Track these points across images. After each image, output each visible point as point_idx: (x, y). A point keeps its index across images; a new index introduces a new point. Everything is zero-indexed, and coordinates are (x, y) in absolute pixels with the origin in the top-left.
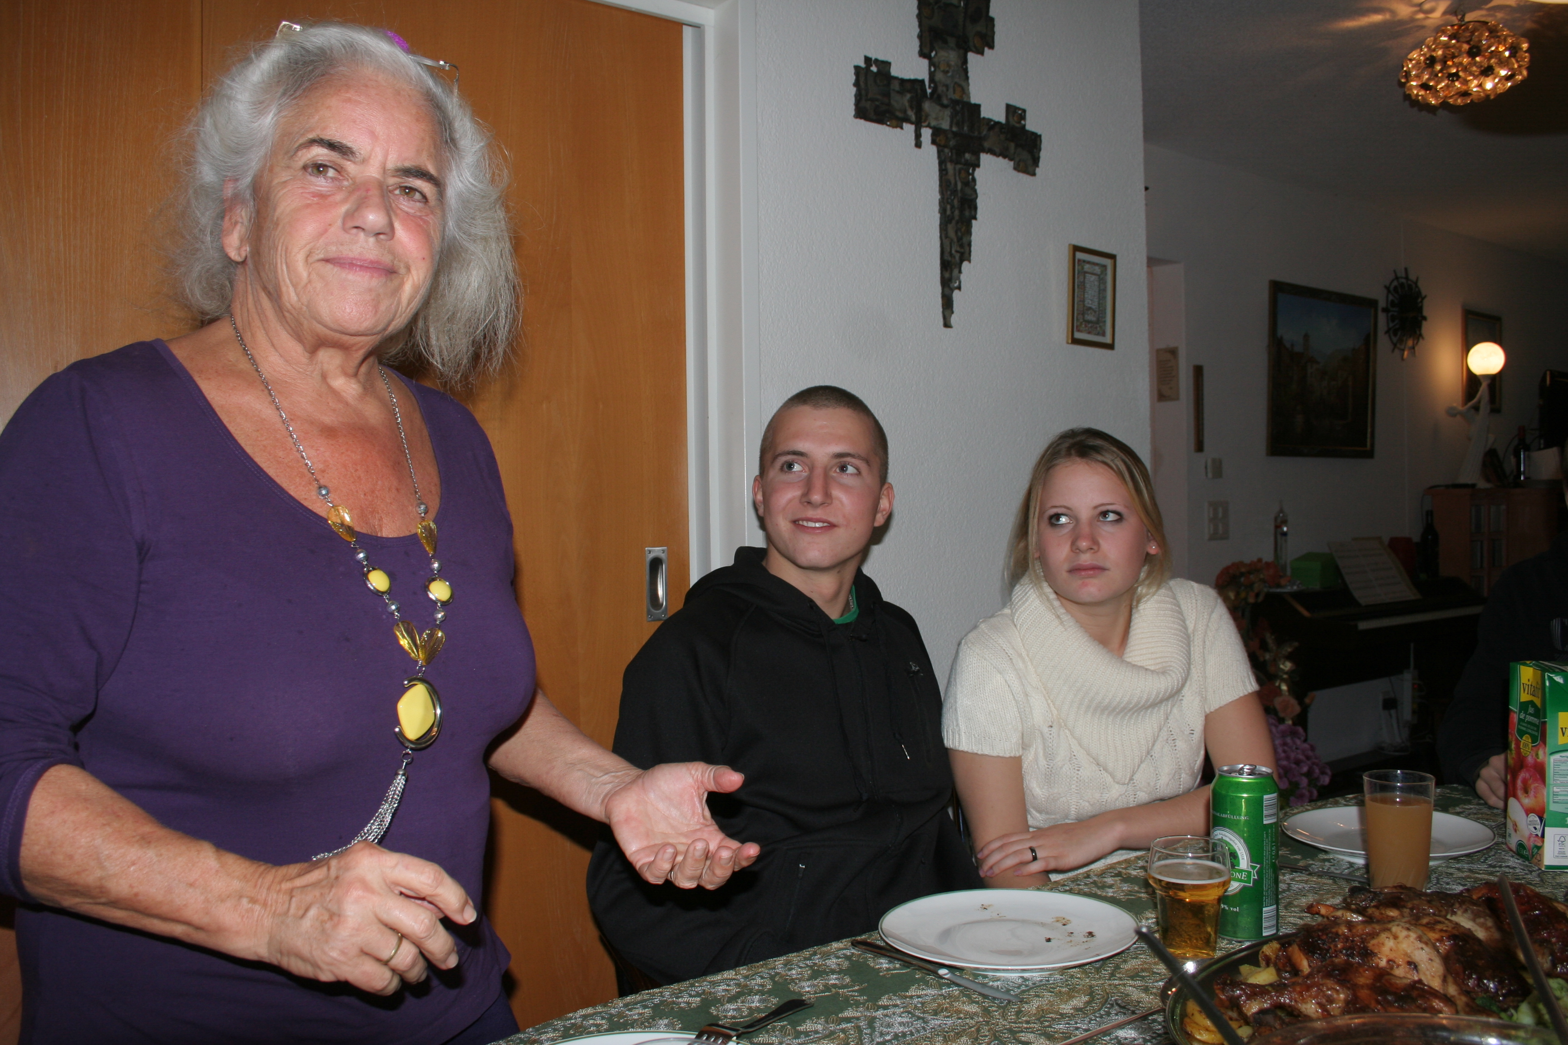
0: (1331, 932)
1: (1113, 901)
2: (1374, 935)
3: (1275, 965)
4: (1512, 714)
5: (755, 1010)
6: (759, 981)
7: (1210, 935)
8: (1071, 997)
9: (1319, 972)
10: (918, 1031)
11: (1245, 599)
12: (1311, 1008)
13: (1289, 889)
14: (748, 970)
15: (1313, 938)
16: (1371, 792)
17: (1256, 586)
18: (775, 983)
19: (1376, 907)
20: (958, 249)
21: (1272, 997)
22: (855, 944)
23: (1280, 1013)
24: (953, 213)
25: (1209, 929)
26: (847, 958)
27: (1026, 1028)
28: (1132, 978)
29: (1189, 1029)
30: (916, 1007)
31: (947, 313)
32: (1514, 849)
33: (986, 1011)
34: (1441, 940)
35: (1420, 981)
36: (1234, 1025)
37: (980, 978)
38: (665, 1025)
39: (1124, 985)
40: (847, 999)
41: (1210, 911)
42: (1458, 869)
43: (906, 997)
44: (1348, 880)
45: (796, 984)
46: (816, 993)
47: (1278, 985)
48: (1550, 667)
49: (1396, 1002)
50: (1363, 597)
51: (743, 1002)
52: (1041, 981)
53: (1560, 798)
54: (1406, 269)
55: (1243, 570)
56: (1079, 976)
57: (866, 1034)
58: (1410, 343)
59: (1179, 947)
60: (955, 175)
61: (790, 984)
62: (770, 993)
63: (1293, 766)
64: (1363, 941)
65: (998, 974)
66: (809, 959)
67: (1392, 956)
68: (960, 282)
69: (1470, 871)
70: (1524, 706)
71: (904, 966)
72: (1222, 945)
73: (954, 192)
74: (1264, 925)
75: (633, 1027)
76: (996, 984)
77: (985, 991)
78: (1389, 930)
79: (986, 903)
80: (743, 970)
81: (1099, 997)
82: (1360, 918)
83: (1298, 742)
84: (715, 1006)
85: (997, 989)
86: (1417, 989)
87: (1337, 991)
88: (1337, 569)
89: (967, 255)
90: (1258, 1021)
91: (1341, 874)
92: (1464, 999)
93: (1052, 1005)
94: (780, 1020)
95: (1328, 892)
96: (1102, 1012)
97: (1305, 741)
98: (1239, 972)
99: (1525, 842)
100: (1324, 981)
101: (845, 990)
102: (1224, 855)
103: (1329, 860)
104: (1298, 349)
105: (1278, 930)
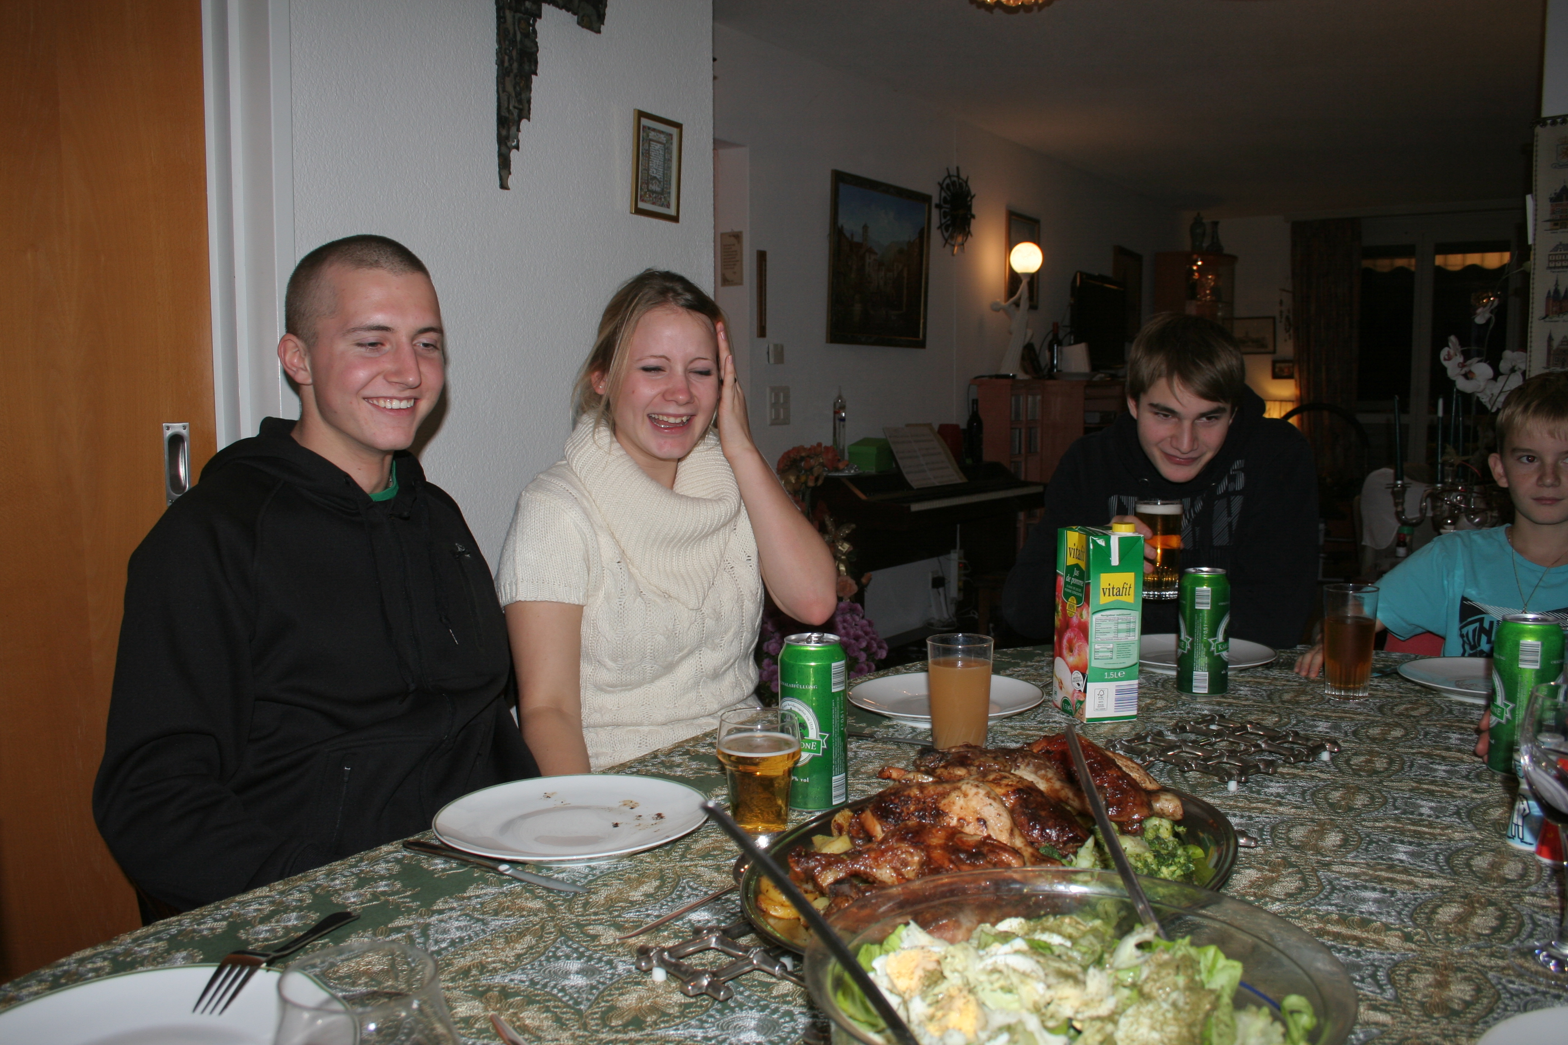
0: (903, 796)
1: (681, 780)
2: (944, 795)
3: (849, 833)
4: (1059, 577)
5: (292, 929)
6: (297, 895)
7: (781, 808)
8: (641, 883)
9: (893, 836)
10: (477, 935)
11: (806, 483)
12: (885, 873)
13: (856, 757)
14: (285, 885)
15: (885, 803)
16: (934, 657)
17: (815, 469)
18: (315, 896)
19: (945, 767)
20: (517, 105)
21: (847, 865)
22: (407, 846)
23: (855, 882)
24: (511, 65)
25: (780, 802)
26: (398, 861)
27: (595, 920)
28: (704, 858)
29: (764, 906)
30: (475, 909)
31: (504, 173)
32: (1060, 706)
33: (551, 907)
34: (1006, 795)
35: (989, 837)
36: (809, 897)
37: (544, 871)
38: (184, 958)
39: (696, 866)
40: (397, 906)
41: (780, 784)
42: (1011, 727)
43: (464, 898)
44: (911, 745)
45: (340, 895)
46: (362, 903)
47: (853, 853)
48: (1093, 531)
49: (967, 859)
50: (915, 480)
51: (277, 922)
52: (609, 869)
53: (1101, 654)
54: (958, 168)
55: (803, 454)
56: (648, 860)
57: (419, 943)
58: (960, 239)
59: (748, 823)
60: (514, 24)
61: (332, 895)
62: (310, 908)
63: (853, 642)
64: (936, 802)
65: (563, 866)
66: (355, 866)
67: (962, 815)
68: (518, 141)
69: (1022, 728)
70: (1070, 569)
71: (461, 865)
72: (793, 817)
73: (513, 42)
74: (834, 794)
75: (142, 965)
76: (561, 876)
77: (551, 885)
78: (959, 788)
79: (549, 791)
80: (279, 886)
81: (670, 880)
82: (931, 779)
83: (857, 618)
84: (244, 929)
85: (563, 881)
86: (988, 844)
87: (911, 854)
88: (891, 452)
89: (526, 112)
90: (834, 892)
91: (904, 739)
92: (1030, 850)
93: (621, 893)
94: (321, 937)
95: (894, 757)
96: (674, 896)
97: (863, 617)
98: (811, 843)
99: (1070, 698)
100: (899, 845)
101: (396, 897)
102: (793, 726)
103: (892, 726)
104: (857, 239)
105: (847, 798)
